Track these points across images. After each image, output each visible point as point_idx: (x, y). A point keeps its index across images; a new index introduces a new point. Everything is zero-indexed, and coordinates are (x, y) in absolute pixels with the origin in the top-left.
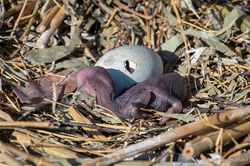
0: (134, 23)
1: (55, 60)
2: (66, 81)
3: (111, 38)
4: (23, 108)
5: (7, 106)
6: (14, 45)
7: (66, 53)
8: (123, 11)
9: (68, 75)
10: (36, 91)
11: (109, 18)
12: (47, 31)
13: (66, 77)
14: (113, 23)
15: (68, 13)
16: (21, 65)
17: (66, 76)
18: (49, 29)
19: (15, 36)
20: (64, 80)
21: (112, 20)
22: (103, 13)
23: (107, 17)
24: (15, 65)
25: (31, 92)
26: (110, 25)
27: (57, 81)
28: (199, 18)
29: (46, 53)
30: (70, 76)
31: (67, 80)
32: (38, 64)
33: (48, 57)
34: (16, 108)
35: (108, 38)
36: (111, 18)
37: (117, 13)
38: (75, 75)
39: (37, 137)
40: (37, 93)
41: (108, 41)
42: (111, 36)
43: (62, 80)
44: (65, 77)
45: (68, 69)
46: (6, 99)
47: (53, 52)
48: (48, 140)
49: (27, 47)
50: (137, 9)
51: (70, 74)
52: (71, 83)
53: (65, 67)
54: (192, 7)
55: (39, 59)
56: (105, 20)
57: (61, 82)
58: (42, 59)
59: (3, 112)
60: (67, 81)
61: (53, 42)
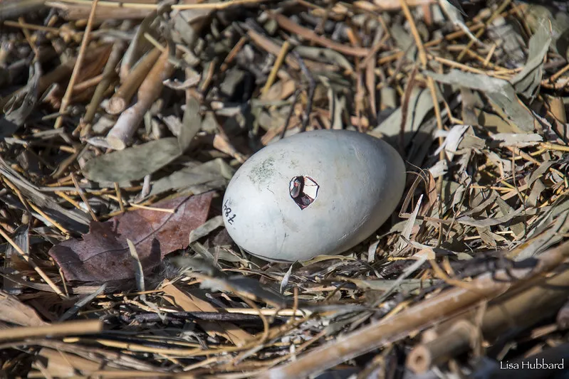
0: (330, 68)
1: (150, 173)
2: (174, 220)
3: (279, 108)
4: (75, 290)
5: (38, 291)
6: (63, 148)
7: (172, 155)
8: (306, 43)
9: (179, 206)
10: (105, 249)
11: (273, 64)
12: (131, 110)
13: (176, 211)
14: (283, 74)
15: (177, 64)
16: (75, 193)
17: (175, 207)
18: (136, 105)
19: (62, 128)
20: (171, 219)
21: (280, 68)
22: (260, 53)
23: (269, 61)
24: (61, 194)
25: (92, 253)
26: (277, 79)
27: (155, 221)
28: (474, 38)
29: (130, 159)
30: (185, 210)
31: (177, 217)
32: (114, 185)
33: (134, 169)
34: (58, 291)
35: (273, 109)
36: (278, 62)
37: (290, 50)
38: (196, 205)
39: (91, 356)
40: (105, 255)
41: (274, 114)
42: (279, 103)
43: (167, 219)
44: (172, 211)
45: (180, 192)
46: (37, 273)
47: (144, 155)
48: (117, 362)
49: (94, 148)
50: (335, 36)
51: (184, 204)
52: (186, 225)
53: (174, 187)
54: (459, 19)
55: (115, 175)
56: (265, 69)
57: (165, 223)
58: (121, 173)
59: (22, 306)
60: (177, 220)
61: (151, 131)
